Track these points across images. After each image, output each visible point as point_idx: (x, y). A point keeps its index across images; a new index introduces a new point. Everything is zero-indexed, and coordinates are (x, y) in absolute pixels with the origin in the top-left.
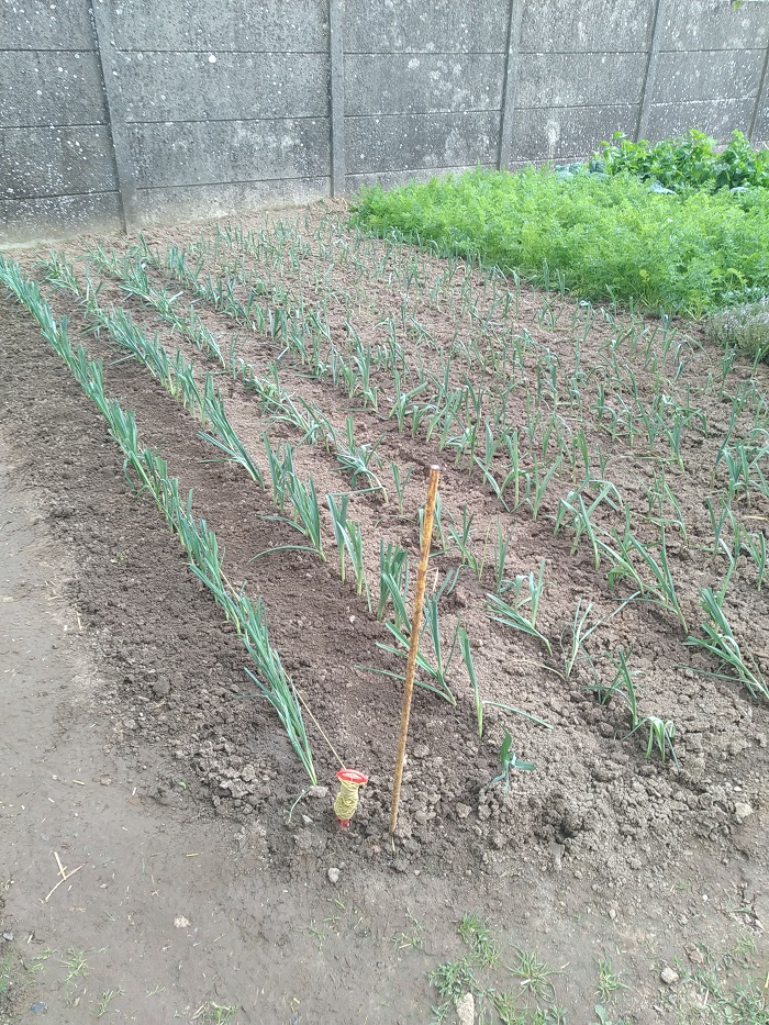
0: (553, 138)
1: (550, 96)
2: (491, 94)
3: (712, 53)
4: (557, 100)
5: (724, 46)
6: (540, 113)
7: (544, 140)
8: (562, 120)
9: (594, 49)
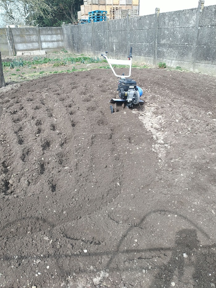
0: (115, 49)
1: (114, 40)
2: (106, 39)
3: (141, 30)
4: (114, 41)
5: (144, 28)
6: (112, 43)
7: (113, 49)
8: (116, 45)
9: (119, 30)
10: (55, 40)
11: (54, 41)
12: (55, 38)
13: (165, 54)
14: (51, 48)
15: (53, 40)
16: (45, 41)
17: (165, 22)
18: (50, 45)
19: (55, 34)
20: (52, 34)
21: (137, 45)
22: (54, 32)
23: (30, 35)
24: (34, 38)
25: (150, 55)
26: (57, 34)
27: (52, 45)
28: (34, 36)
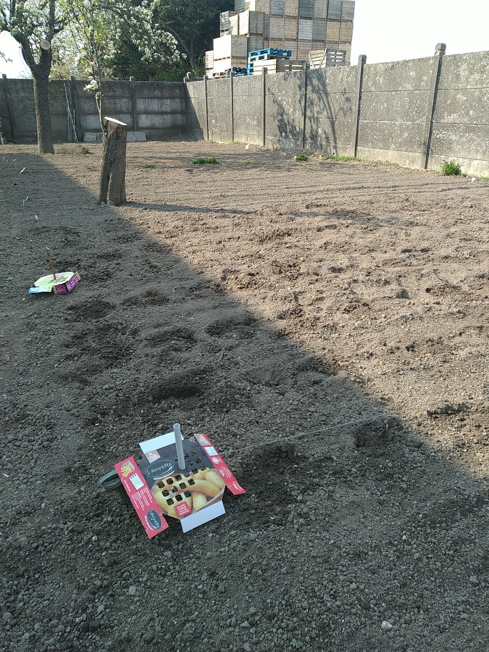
1: (318, 112)
3: (393, 93)
5: (400, 89)
7: (317, 132)
8: (323, 124)
10: (168, 110)
11: (166, 113)
12: (168, 105)
13: (454, 145)
14: (157, 128)
15: (164, 109)
16: (146, 112)
17: (458, 76)
18: (157, 121)
19: (168, 98)
20: (162, 98)
21: (380, 125)
22: (166, 93)
23: (115, 97)
24: (123, 103)
25: (412, 147)
26: (172, 98)
27: (161, 121)
28: (125, 100)
